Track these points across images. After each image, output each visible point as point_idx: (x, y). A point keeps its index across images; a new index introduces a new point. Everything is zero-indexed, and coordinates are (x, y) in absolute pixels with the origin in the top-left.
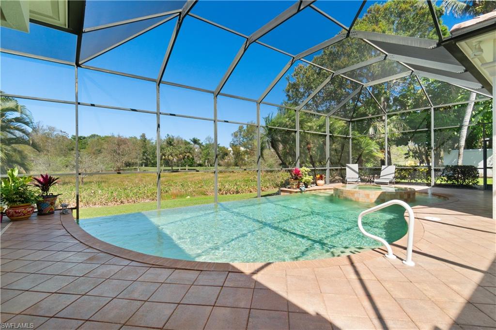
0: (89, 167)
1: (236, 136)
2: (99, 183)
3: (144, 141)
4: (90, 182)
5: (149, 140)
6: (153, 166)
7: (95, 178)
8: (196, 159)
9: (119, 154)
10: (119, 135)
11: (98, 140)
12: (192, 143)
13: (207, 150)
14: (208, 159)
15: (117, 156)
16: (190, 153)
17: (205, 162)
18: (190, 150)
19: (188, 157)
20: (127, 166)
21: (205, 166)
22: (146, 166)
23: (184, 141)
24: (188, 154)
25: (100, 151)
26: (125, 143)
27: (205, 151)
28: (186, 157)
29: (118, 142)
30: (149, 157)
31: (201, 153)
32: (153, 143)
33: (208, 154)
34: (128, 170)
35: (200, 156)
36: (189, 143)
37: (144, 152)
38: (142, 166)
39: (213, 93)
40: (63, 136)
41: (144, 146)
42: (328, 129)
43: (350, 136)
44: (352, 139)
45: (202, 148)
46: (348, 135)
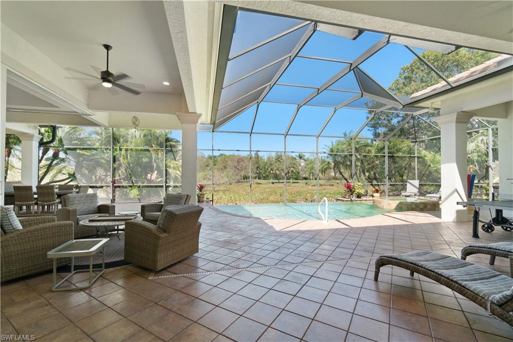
0: (218, 180)
2: (224, 191)
3: (258, 158)
4: (219, 191)
5: (261, 157)
6: (265, 179)
7: (222, 188)
8: (301, 173)
9: (238, 169)
11: (224, 158)
12: (297, 158)
13: (312, 164)
14: (313, 173)
15: (237, 171)
16: (293, 167)
17: (310, 175)
18: (294, 165)
19: (292, 171)
20: (244, 179)
21: (310, 180)
22: (259, 179)
23: (290, 157)
24: (292, 169)
25: (225, 168)
26: (243, 161)
27: (309, 166)
28: (290, 171)
29: (238, 160)
30: (261, 171)
31: (306, 167)
32: (264, 159)
33: (312, 168)
34: (245, 182)
35: (305, 170)
36: (295, 159)
37: (258, 168)
38: (256, 178)
39: (283, 135)
40: (202, 156)
41: (257, 162)
42: (386, 151)
43: (416, 155)
44: (418, 157)
45: (307, 162)
46: (414, 154)
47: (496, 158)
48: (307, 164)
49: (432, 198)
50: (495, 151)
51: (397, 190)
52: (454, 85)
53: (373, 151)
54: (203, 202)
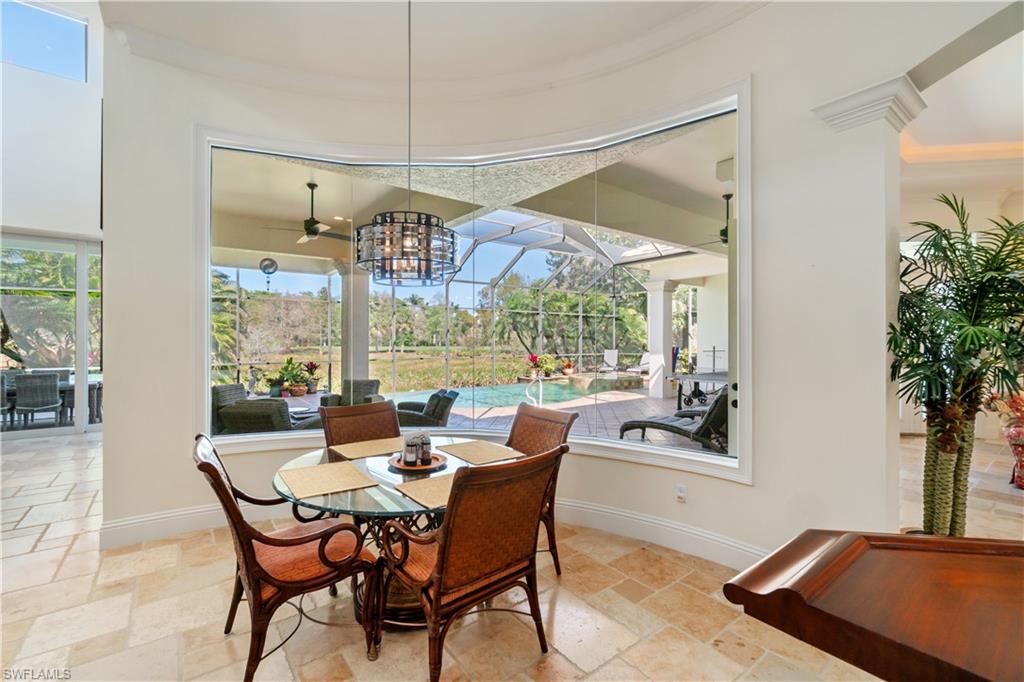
1: (485, 295)
8: (416, 332)
9: (288, 325)
10: (288, 294)
12: (409, 303)
13: (435, 316)
14: (436, 332)
15: (285, 328)
16: (406, 322)
17: (432, 337)
18: (407, 318)
19: (404, 329)
21: (433, 345)
22: (331, 344)
24: (403, 325)
27: (432, 319)
28: (401, 330)
31: (424, 323)
33: (436, 323)
34: (303, 351)
35: (424, 327)
36: (404, 305)
38: (326, 344)
42: (580, 309)
43: (614, 315)
44: (617, 319)
45: (426, 312)
46: (612, 314)
47: (694, 321)
48: (427, 316)
49: (633, 372)
50: (694, 315)
51: (593, 363)
52: (663, 254)
53: (565, 309)
54: (315, 393)
